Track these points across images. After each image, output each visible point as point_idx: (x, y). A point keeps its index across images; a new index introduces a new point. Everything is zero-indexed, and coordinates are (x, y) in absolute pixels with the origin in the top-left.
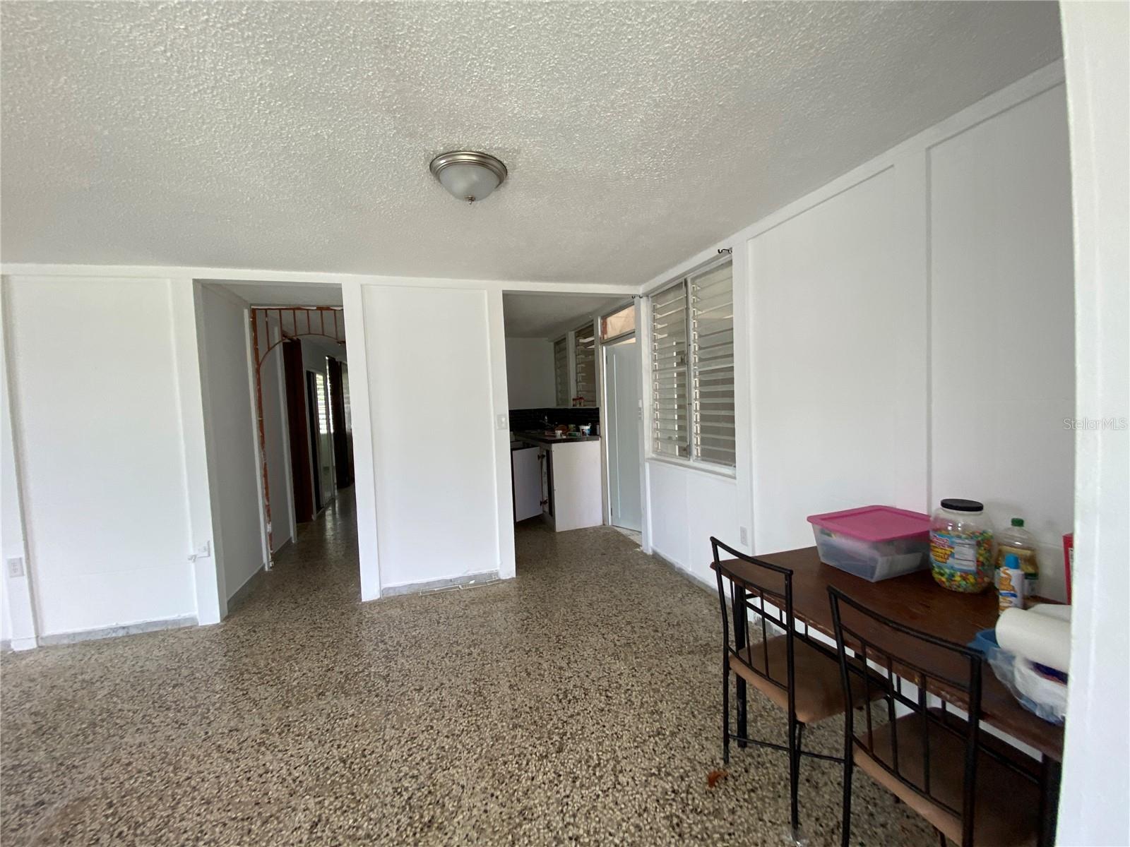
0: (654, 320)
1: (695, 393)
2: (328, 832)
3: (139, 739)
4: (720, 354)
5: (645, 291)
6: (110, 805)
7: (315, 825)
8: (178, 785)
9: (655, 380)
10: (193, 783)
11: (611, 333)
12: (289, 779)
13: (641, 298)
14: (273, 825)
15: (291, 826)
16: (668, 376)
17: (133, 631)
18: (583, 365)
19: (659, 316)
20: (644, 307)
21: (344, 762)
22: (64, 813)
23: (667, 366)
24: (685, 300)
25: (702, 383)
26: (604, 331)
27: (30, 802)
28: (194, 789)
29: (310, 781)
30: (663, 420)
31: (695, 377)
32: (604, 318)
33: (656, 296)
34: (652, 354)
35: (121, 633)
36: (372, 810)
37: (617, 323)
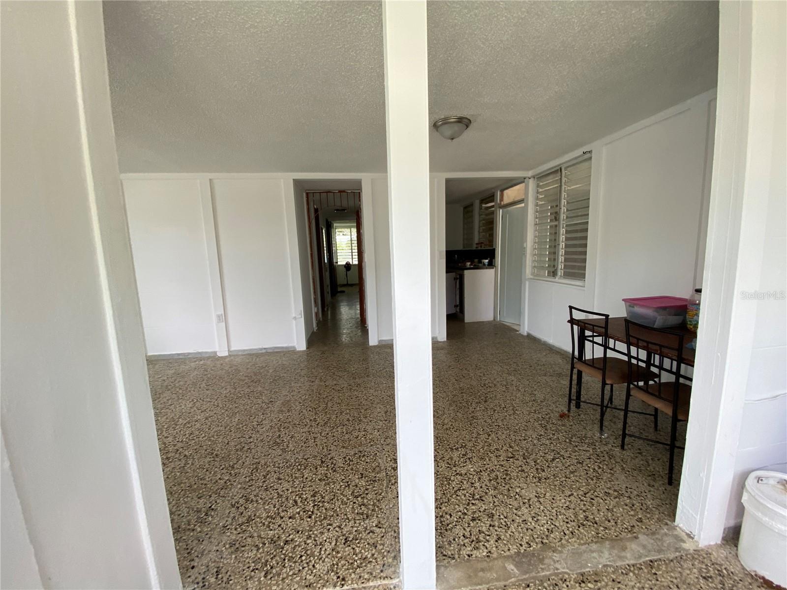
0: (538, 192)
1: (562, 238)
4: (580, 214)
5: (532, 175)
9: (536, 230)
11: (506, 200)
13: (530, 178)
16: (544, 228)
18: (484, 222)
19: (541, 190)
20: (532, 184)
23: (544, 221)
24: (559, 181)
25: (567, 232)
26: (502, 199)
30: (540, 255)
31: (563, 228)
32: (502, 191)
33: (540, 177)
34: (535, 214)
37: (510, 195)
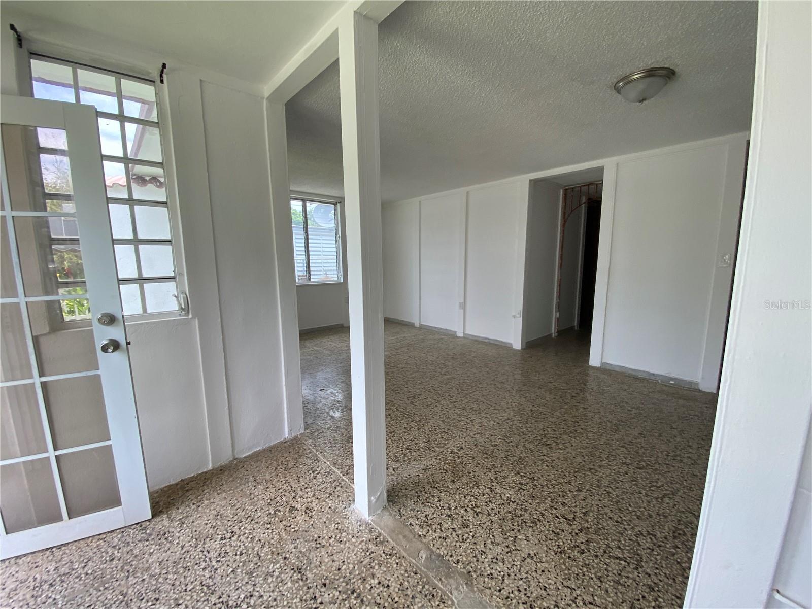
2: (511, 423)
3: (475, 371)
6: (459, 383)
7: (509, 419)
8: (478, 387)
10: (483, 389)
12: (510, 404)
14: (497, 411)
15: (501, 415)
17: (492, 342)
21: (532, 411)
22: (448, 379)
27: (443, 373)
28: (482, 390)
29: (516, 408)
35: (487, 341)
36: (530, 428)
